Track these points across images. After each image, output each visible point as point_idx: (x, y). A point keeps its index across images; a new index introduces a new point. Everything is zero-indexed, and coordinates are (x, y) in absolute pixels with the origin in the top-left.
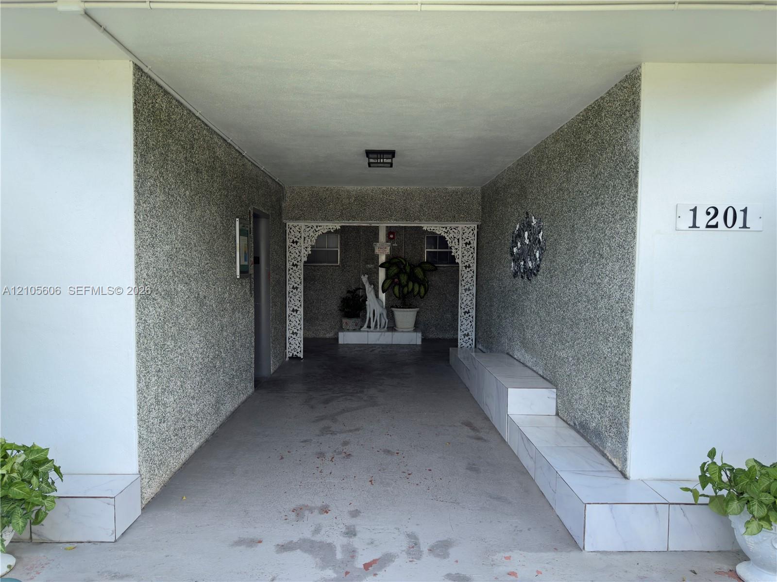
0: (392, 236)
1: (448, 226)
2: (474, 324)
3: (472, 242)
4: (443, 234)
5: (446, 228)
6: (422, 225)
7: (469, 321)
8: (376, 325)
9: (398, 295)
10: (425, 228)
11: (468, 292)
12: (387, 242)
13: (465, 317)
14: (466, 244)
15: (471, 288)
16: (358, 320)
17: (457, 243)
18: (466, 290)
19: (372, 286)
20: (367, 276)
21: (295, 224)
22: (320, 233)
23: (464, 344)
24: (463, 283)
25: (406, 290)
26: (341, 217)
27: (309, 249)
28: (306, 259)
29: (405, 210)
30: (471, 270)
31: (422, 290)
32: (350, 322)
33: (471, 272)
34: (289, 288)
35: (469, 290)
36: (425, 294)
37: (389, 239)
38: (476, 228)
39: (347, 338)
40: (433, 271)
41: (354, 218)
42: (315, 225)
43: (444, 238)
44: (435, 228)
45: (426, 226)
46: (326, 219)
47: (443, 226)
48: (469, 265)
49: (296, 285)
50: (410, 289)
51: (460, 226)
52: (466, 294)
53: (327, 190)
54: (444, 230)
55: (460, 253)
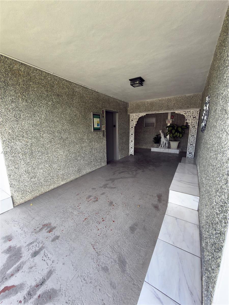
0: (172, 117)
1: (186, 111)
2: (194, 149)
3: (196, 117)
4: (184, 114)
5: (185, 112)
6: (175, 111)
7: (192, 148)
8: (164, 147)
9: (171, 137)
10: (176, 113)
11: (193, 137)
12: (171, 119)
13: (190, 146)
14: (194, 118)
15: (194, 135)
16: (158, 144)
17: (189, 117)
18: (192, 136)
19: (163, 134)
20: (161, 131)
21: (132, 115)
22: (140, 117)
23: (189, 156)
24: (191, 133)
25: (174, 135)
26: (145, 111)
27: (136, 122)
28: (135, 125)
29: (168, 106)
30: (195, 128)
31: (181, 135)
32: (156, 145)
33: (195, 129)
34: (130, 134)
35: (193, 136)
36: (182, 137)
37: (171, 118)
38: (199, 111)
39: (154, 150)
40: (186, 128)
41: (149, 111)
42: (138, 114)
43: (184, 116)
44: (180, 112)
45: (176, 112)
46: (140, 112)
47: (184, 111)
48: (194, 126)
49: (132, 133)
50: (176, 135)
51: (192, 110)
52: (192, 138)
53: (141, 102)
54: (184, 112)
55: (190, 121)
